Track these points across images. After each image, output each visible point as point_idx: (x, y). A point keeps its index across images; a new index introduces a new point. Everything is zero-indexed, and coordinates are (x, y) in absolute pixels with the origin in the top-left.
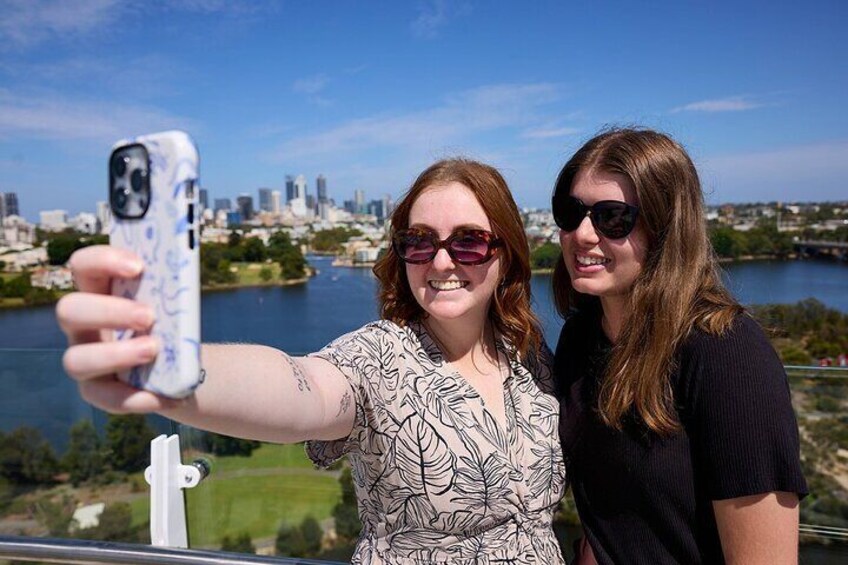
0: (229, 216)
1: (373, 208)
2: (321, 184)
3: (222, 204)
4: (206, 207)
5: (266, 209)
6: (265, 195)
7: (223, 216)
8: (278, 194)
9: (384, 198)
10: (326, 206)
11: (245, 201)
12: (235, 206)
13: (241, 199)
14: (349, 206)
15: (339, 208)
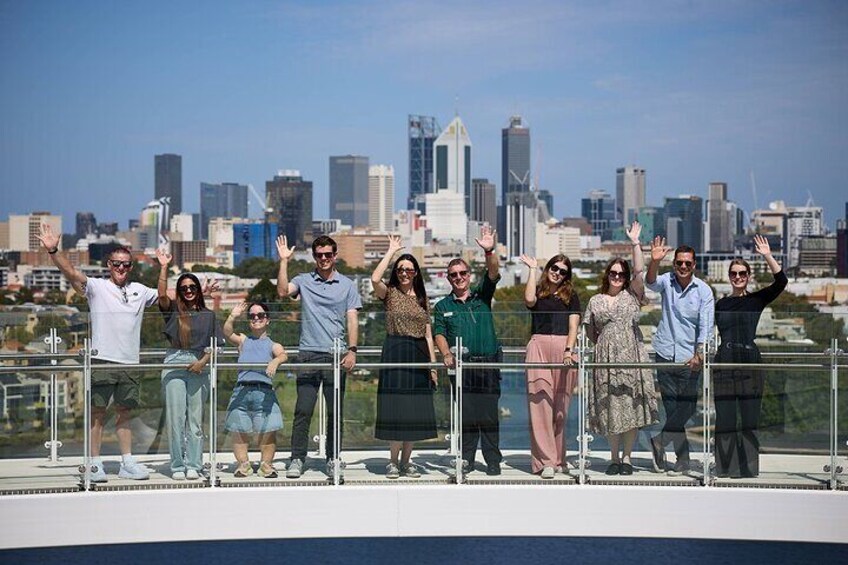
0: (242, 234)
1: (672, 223)
2: (513, 146)
3: (222, 199)
4: (176, 208)
5: (349, 219)
6: (347, 176)
7: (222, 234)
8: (387, 173)
9: (707, 194)
10: (527, 213)
11: (288, 192)
12: (260, 206)
13: (275, 186)
14: (597, 216)
15: (566, 223)
